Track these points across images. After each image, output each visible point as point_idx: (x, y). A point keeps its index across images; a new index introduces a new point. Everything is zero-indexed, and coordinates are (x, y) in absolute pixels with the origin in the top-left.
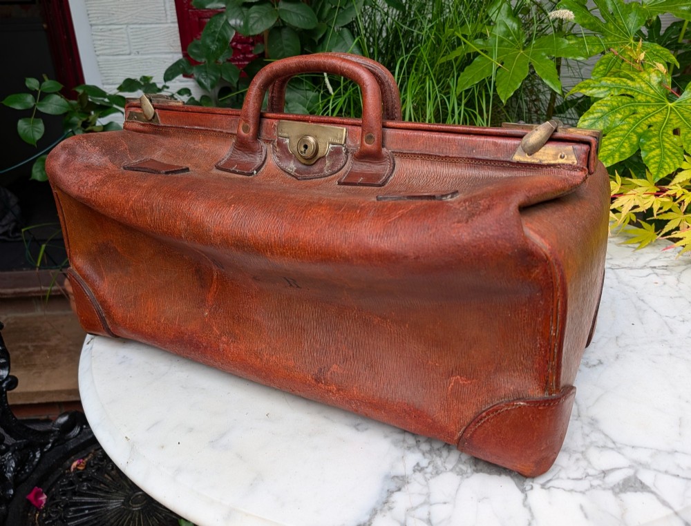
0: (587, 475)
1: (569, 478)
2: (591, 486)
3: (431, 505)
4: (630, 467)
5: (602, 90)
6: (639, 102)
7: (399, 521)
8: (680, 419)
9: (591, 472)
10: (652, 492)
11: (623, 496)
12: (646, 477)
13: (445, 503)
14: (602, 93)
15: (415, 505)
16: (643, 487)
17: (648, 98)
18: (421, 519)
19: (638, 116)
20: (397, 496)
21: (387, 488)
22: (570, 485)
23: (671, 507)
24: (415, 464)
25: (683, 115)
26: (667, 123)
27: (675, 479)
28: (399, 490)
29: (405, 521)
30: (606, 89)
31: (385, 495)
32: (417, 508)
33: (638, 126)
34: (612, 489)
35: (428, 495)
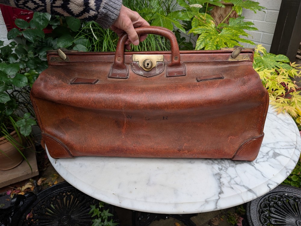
0: (264, 156)
1: (260, 158)
2: (267, 158)
3: (233, 179)
4: (272, 150)
5: (200, 31)
6: (211, 34)
7: (230, 187)
8: (272, 132)
9: (264, 154)
10: (282, 155)
11: (276, 158)
12: (277, 151)
13: (236, 177)
14: (200, 32)
15: (229, 181)
16: (279, 155)
17: (213, 33)
18: (234, 184)
19: (213, 39)
20: (222, 180)
21: (217, 179)
22: (262, 160)
23: (289, 158)
24: (218, 168)
25: (225, 38)
26: (221, 41)
27: (283, 149)
28: (221, 178)
29: (230, 186)
30: (201, 31)
31: (218, 181)
32: (230, 181)
33: (214, 43)
34: (272, 157)
35: (230, 176)
